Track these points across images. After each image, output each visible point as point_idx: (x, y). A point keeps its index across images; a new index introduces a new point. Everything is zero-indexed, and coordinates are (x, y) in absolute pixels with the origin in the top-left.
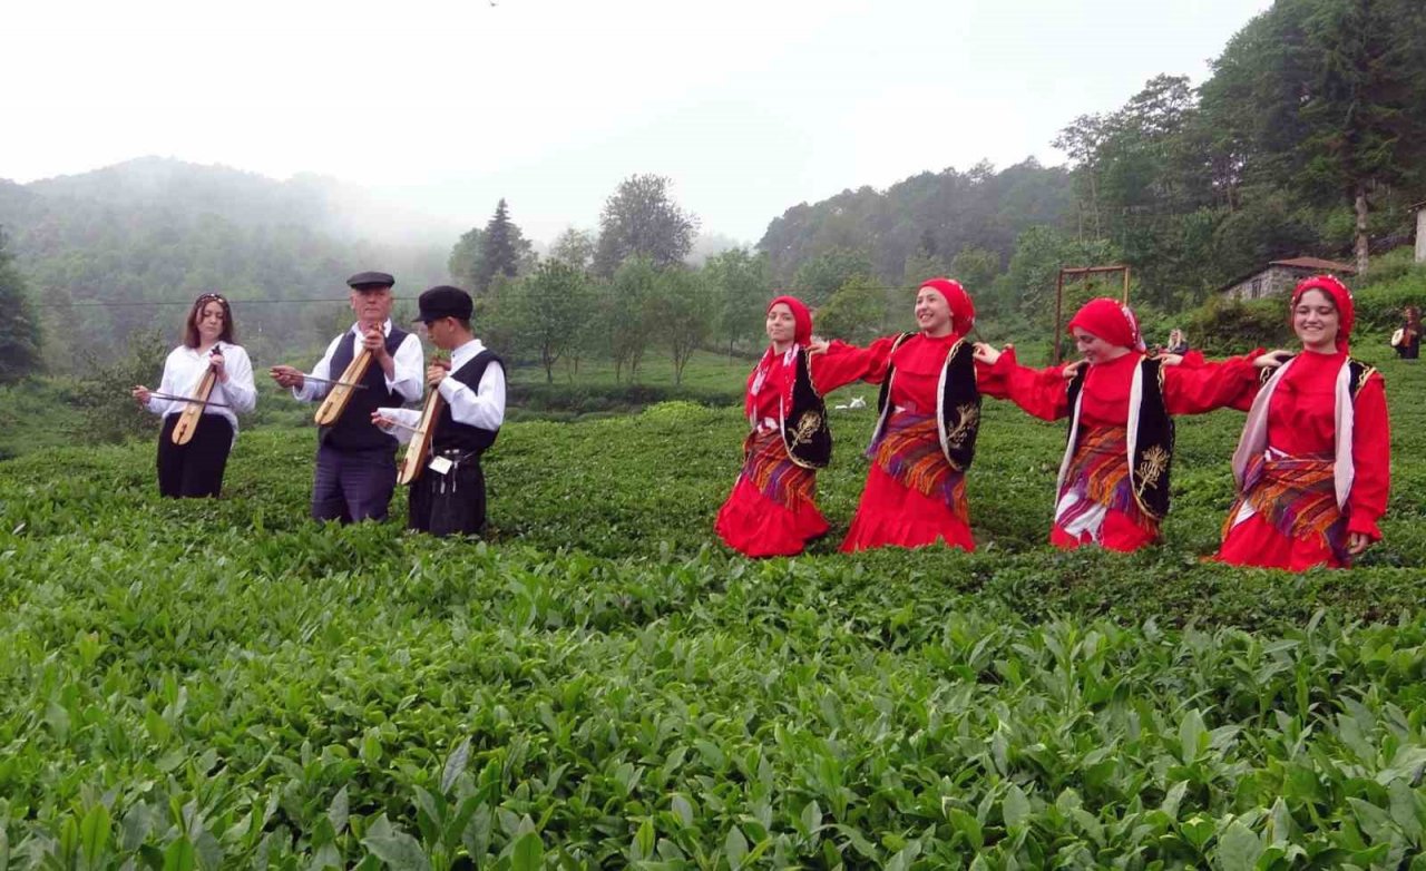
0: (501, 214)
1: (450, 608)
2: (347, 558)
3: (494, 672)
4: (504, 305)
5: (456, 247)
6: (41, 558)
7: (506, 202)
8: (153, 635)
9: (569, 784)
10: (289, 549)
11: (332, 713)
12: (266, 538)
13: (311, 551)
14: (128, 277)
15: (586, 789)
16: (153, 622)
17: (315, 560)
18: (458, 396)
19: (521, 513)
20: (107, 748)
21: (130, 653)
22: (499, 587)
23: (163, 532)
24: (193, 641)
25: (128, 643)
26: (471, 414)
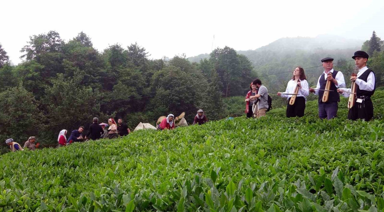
0: (374, 35)
1: (356, 138)
2: (329, 128)
3: (357, 151)
4: (377, 59)
5: (363, 46)
6: (255, 134)
7: (375, 31)
8: (277, 149)
9: (375, 179)
10: (315, 127)
11: (313, 164)
12: (309, 125)
13: (320, 127)
14: (280, 68)
15: (380, 180)
16: (277, 146)
17: (321, 129)
18: (361, 83)
19: (379, 112)
20: (259, 174)
21: (272, 154)
22: (368, 131)
23: (285, 126)
24: (286, 150)
25: (272, 151)
26: (365, 88)
